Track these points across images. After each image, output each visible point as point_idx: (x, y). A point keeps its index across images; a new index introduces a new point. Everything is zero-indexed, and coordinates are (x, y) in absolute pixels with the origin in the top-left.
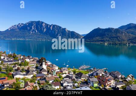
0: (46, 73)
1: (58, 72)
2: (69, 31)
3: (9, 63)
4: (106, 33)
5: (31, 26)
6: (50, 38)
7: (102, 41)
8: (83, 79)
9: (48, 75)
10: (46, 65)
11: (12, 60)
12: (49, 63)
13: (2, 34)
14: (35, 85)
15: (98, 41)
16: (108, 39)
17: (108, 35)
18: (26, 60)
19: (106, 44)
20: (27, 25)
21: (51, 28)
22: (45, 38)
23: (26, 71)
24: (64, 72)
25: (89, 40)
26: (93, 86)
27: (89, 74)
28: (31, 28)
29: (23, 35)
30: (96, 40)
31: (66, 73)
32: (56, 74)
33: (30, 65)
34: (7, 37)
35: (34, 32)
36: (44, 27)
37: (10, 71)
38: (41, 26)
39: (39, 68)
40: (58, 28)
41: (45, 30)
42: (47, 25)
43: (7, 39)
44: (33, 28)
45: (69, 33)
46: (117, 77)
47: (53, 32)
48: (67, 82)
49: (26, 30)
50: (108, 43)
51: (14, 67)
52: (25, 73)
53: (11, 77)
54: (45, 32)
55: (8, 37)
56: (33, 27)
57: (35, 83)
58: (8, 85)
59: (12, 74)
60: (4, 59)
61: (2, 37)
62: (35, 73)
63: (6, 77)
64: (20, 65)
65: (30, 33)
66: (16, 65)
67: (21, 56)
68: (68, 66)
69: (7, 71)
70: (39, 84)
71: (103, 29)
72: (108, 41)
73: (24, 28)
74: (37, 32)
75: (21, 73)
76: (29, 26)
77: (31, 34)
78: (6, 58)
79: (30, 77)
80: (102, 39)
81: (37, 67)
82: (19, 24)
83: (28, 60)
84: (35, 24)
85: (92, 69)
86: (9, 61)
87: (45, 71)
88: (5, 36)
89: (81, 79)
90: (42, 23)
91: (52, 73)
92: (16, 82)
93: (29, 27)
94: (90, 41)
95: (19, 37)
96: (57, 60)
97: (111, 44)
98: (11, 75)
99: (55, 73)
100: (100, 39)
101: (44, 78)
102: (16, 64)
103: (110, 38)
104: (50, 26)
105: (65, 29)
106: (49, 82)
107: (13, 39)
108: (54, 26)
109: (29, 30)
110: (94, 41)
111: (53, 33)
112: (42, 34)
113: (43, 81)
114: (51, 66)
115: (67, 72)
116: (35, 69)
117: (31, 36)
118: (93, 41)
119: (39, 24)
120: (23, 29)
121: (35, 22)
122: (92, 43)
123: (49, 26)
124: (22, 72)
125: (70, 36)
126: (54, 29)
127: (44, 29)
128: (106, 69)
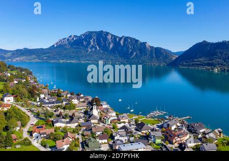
0: (96, 121)
1: (114, 120)
2: (152, 47)
3: (50, 105)
4: (217, 50)
5: (89, 40)
6: (120, 59)
7: (208, 64)
8: (144, 132)
9: (99, 124)
10: (99, 110)
11: (54, 100)
12: (105, 106)
13: (44, 53)
14: (77, 136)
15: (203, 65)
16: (220, 61)
17: (221, 54)
18: (73, 100)
19: (216, 70)
20: (83, 37)
21: (122, 42)
22: (112, 60)
23: (70, 117)
24: (121, 121)
25: (187, 62)
26: (154, 142)
27: (159, 124)
28: (89, 43)
29: (76, 54)
30: (199, 63)
31: (124, 122)
32: (111, 122)
33: (78, 108)
34: (52, 58)
35: (94, 49)
36: (110, 41)
37: (50, 117)
38: (105, 39)
39: (89, 113)
40: (133, 42)
41: (111, 46)
42: (114, 37)
43: (52, 61)
44: (92, 44)
45: (151, 51)
46: (197, 132)
47: (125, 49)
48: (119, 135)
49: (81, 47)
50: (219, 68)
51: (55, 111)
52: (68, 120)
53: (50, 125)
54: (111, 50)
55: (54, 58)
56: (91, 41)
57: (78, 134)
58: (45, 135)
59: (52, 121)
60: (44, 98)
61: (45, 58)
62: (81, 121)
63: (44, 126)
64: (64, 108)
65: (87, 51)
66: (59, 109)
67: (67, 94)
68: (132, 111)
69: (46, 117)
70: (83, 135)
71: (212, 44)
72: (222, 65)
73: (79, 43)
74: (98, 49)
75: (63, 120)
76: (85, 39)
77: (88, 53)
78: (46, 98)
79: (73, 126)
80: (210, 62)
81: (86, 113)
82: (70, 36)
83: (75, 101)
84: (94, 36)
85: (167, 117)
86: (50, 103)
87: (95, 118)
88: (49, 57)
89: (142, 131)
90: (107, 33)
91: (105, 121)
92: (54, 132)
93: (86, 41)
94: (188, 65)
95: (71, 58)
96: (120, 100)
97: (224, 70)
98: (51, 123)
99: (108, 121)
100: (206, 62)
101: (90, 128)
102: (59, 106)
103: (225, 60)
104: (120, 39)
105: (144, 44)
106: (95, 134)
107: (61, 61)
108: (126, 39)
109: (87, 46)
110: (195, 64)
111: (125, 51)
112: (106, 53)
113: (89, 133)
114: (106, 111)
115: (127, 121)
116: (82, 115)
117: (89, 55)
118: (193, 65)
119: (101, 37)
120: (77, 45)
121: (95, 32)
122: (191, 68)
123: (117, 39)
124: (65, 118)
125: (154, 55)
126: (127, 45)
127: (109, 44)
128: (189, 117)
